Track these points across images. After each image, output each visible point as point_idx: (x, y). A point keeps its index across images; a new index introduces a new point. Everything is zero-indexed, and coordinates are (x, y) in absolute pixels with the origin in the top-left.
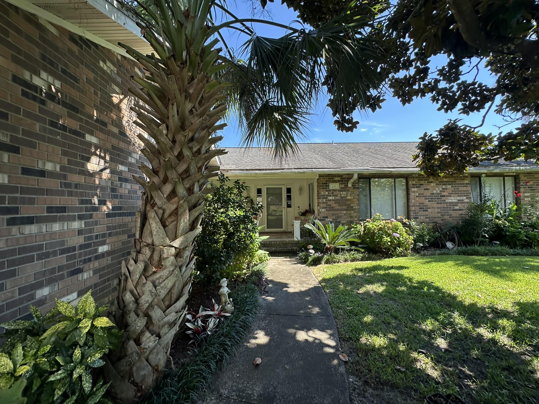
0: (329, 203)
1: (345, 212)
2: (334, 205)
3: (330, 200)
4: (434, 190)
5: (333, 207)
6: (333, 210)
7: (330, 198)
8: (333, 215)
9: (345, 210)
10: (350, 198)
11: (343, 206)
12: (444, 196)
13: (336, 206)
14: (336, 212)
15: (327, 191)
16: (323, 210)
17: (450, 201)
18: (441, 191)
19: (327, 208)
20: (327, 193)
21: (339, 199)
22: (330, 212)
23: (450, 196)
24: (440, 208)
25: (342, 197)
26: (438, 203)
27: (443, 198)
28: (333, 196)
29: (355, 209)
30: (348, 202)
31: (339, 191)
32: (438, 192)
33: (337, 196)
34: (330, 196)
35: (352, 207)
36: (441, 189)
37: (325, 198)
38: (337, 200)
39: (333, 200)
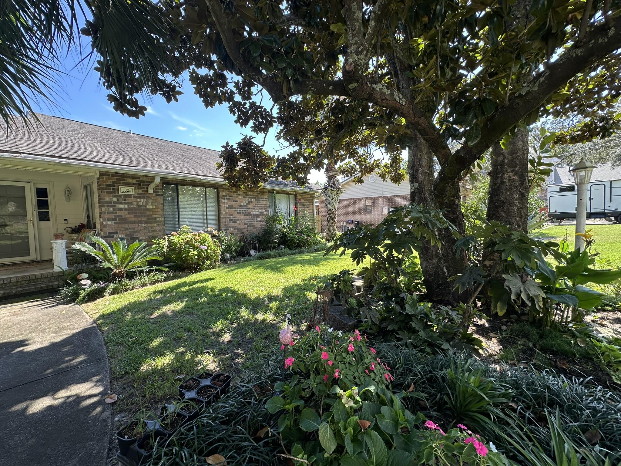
0: (119, 213)
1: (144, 225)
2: (128, 216)
3: (121, 209)
4: (242, 202)
5: (126, 219)
6: (126, 223)
7: (121, 206)
8: (126, 229)
9: (145, 222)
10: (151, 207)
11: (141, 217)
12: (249, 208)
13: (131, 218)
14: (131, 225)
15: (115, 196)
16: (109, 223)
17: (254, 213)
18: (247, 204)
19: (116, 220)
20: (115, 199)
21: (135, 209)
22: (120, 226)
23: (254, 209)
24: (246, 219)
25: (139, 206)
26: (244, 215)
27: (249, 210)
28: (126, 203)
29: (159, 221)
30: (148, 213)
31: (134, 197)
32: (245, 204)
33: (132, 203)
34: (121, 203)
35: (155, 218)
36: (247, 202)
37: (112, 206)
38: (132, 209)
39: (125, 209)
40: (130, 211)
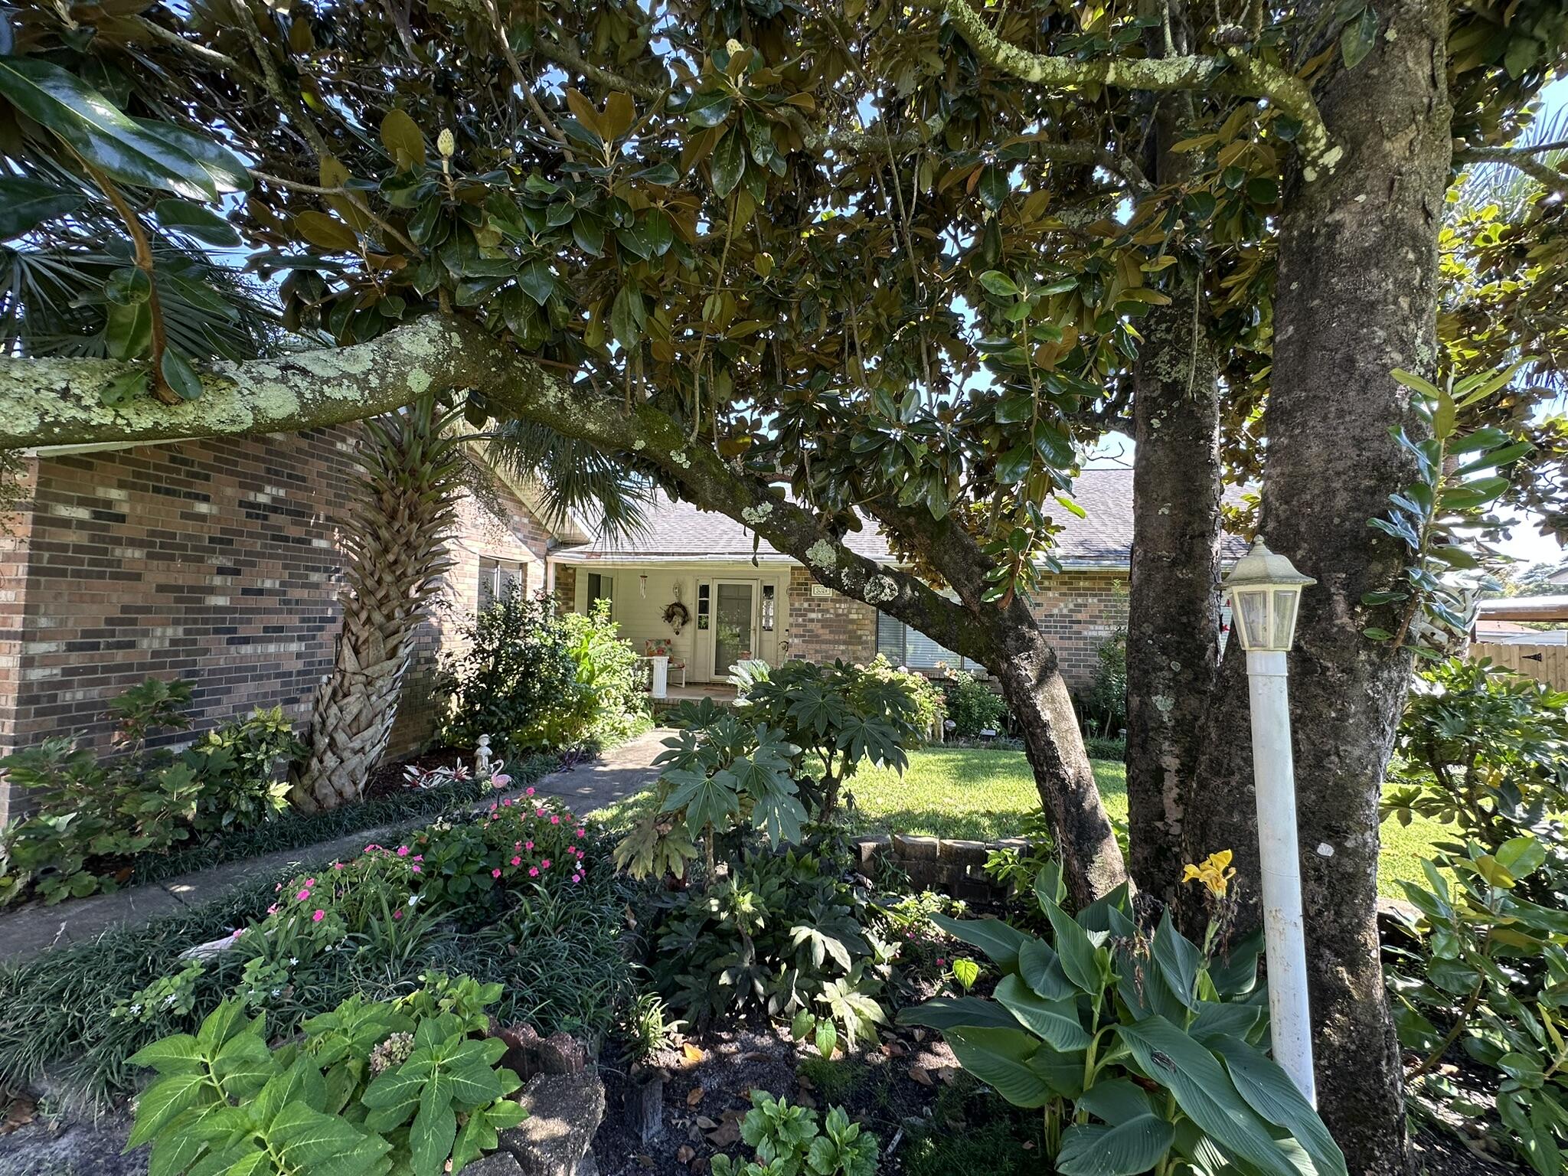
0: (810, 626)
1: (842, 647)
2: (821, 631)
3: (812, 620)
5: (817, 636)
6: (817, 642)
7: (813, 615)
8: (817, 652)
9: (845, 643)
10: (855, 617)
11: (839, 633)
12: (1079, 622)
13: (825, 633)
14: (824, 647)
15: (807, 600)
16: (796, 641)
17: (1094, 634)
18: (1071, 611)
20: (806, 605)
21: (831, 620)
22: (810, 646)
23: (1095, 623)
25: (838, 615)
27: (1076, 627)
28: (819, 611)
29: (866, 642)
30: (850, 627)
31: (832, 600)
33: (827, 611)
34: (813, 611)
35: (860, 637)
36: (1071, 606)
37: (801, 615)
38: (826, 620)
39: (818, 621)
40: (825, 623)
